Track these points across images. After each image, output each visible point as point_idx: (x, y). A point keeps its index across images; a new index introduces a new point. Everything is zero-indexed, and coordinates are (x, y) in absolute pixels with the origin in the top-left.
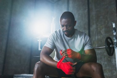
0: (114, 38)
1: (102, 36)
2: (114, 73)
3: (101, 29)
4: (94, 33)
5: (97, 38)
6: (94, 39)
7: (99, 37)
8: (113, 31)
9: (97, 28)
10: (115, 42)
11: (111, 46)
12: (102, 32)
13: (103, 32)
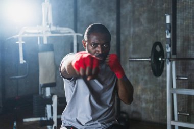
0: (167, 45)
1: (142, 27)
2: (159, 95)
3: (140, 15)
4: (128, 20)
5: (132, 30)
6: (126, 33)
7: (137, 29)
8: (167, 31)
9: (133, 12)
10: (167, 51)
11: (160, 59)
12: (142, 20)
13: (144, 19)
